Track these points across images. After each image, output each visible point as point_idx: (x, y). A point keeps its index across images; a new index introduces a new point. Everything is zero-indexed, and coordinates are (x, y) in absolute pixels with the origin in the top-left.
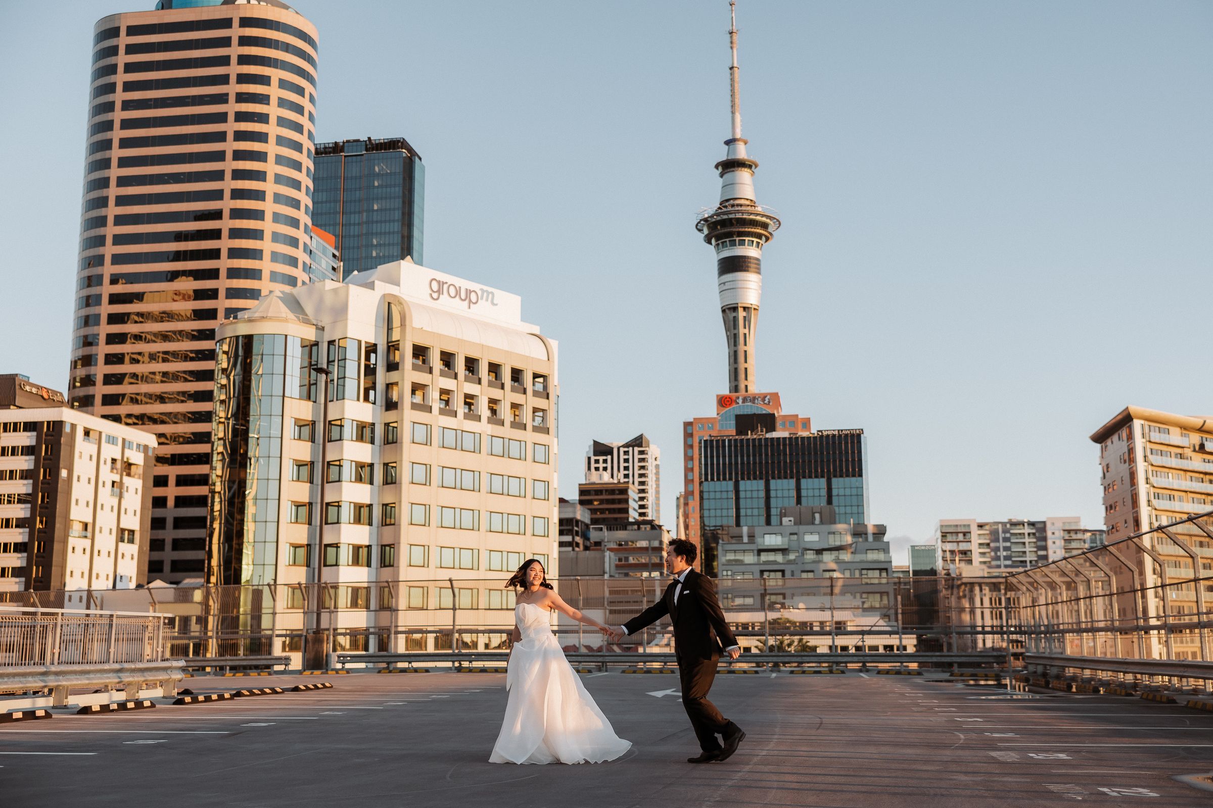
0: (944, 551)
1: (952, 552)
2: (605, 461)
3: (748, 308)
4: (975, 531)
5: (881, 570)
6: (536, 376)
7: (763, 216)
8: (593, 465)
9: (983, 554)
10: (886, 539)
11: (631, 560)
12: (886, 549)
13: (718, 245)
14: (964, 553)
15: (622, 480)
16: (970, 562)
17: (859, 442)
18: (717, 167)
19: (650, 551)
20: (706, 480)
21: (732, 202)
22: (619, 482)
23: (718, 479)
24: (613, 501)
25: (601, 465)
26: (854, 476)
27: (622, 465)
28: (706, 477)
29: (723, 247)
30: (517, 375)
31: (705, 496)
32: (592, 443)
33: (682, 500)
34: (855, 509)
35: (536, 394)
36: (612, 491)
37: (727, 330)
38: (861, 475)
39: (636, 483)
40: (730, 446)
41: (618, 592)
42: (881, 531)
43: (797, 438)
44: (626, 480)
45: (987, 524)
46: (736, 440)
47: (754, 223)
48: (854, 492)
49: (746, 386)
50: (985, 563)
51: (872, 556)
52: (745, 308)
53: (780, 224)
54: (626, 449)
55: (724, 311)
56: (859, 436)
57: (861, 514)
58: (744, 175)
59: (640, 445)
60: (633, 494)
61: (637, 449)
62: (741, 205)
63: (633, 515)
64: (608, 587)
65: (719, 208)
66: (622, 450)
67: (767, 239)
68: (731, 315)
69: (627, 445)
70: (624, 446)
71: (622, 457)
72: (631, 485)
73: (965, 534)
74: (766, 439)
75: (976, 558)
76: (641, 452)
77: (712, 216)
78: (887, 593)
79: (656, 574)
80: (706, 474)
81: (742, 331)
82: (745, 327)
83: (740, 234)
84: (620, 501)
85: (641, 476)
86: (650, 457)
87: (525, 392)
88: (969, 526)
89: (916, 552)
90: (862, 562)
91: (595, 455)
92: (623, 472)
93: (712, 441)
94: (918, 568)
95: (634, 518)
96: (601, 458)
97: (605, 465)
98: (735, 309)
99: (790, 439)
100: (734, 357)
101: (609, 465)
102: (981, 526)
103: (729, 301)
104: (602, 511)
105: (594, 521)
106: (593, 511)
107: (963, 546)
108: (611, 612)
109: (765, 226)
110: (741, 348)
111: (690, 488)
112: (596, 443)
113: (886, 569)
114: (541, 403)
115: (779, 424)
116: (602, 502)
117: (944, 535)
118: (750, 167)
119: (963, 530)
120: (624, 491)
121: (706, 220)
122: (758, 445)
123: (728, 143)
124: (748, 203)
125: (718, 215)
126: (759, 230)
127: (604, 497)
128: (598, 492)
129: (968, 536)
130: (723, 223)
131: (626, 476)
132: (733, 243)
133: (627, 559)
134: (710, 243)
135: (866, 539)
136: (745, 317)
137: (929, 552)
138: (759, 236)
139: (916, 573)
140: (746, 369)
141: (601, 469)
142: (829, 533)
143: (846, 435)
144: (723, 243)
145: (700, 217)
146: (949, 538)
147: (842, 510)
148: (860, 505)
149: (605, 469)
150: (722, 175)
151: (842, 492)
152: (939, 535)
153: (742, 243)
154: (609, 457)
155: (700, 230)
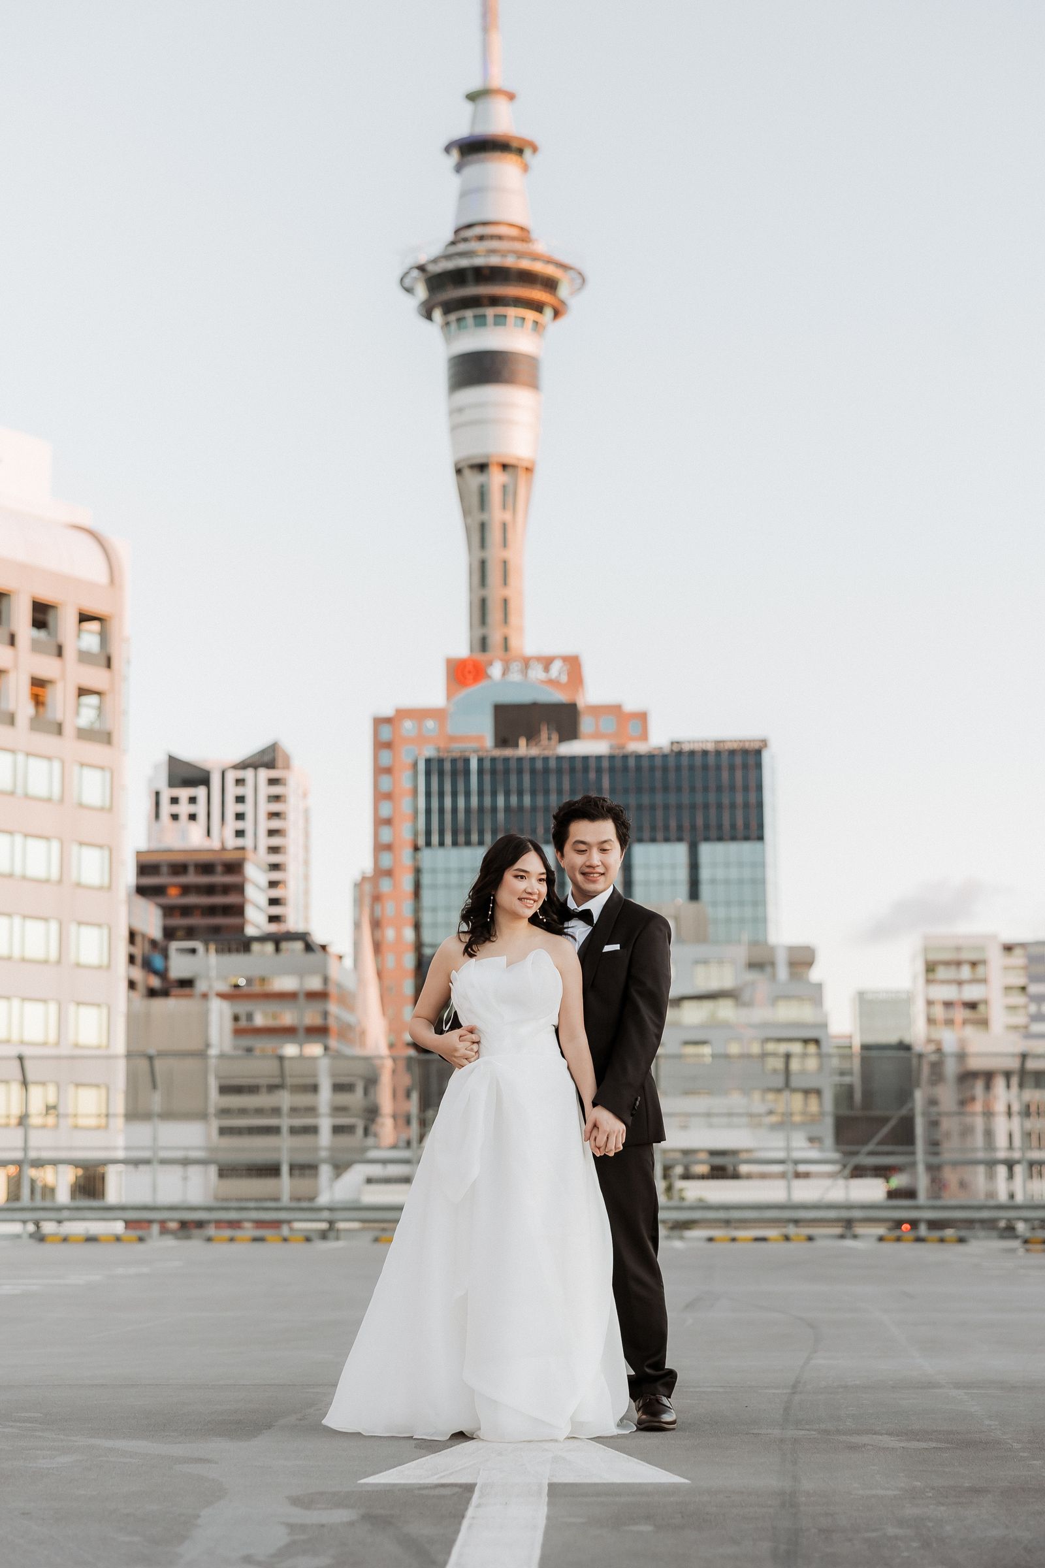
0: (930, 1003)
1: (948, 1005)
2: (193, 800)
3: (514, 467)
4: (996, 959)
5: (806, 1041)
6: (84, 618)
7: (550, 261)
8: (166, 809)
9: (1012, 1008)
10: (815, 974)
11: (259, 1020)
12: (815, 995)
13: (447, 324)
14: (972, 1006)
15: (232, 842)
16: (984, 1023)
17: (759, 766)
18: (447, 149)
19: (302, 999)
20: (428, 844)
21: (478, 231)
22: (223, 849)
23: (455, 843)
24: (210, 890)
25: (184, 809)
26: (747, 838)
27: (232, 808)
28: (427, 840)
29: (459, 328)
30: (42, 615)
31: (426, 879)
32: (166, 758)
33: (367, 888)
34: (748, 912)
35: (84, 657)
36: (206, 868)
37: (466, 513)
38: (760, 838)
39: (262, 849)
40: (481, 772)
41: (238, 1090)
42: (802, 960)
43: (625, 757)
44: (240, 842)
45: (1023, 945)
46: (493, 760)
47: (527, 278)
48: (747, 873)
49: (506, 639)
50: (1015, 1028)
51: (788, 1012)
52: (505, 467)
53: (584, 280)
54: (240, 774)
55: (459, 471)
56: (758, 753)
57: (760, 921)
58: (503, 169)
59: (270, 765)
60: (255, 876)
61: (264, 774)
62: (500, 238)
63: (256, 920)
64: (218, 1077)
65: (453, 243)
66: (231, 776)
67: (557, 314)
68: (474, 480)
69: (243, 766)
70: (236, 767)
71: (232, 791)
72: (250, 855)
73: (974, 964)
74: (560, 759)
75: (998, 1016)
76: (273, 782)
77: (435, 261)
78: (818, 1092)
79: (314, 1049)
80: (428, 833)
81: (497, 514)
82: (504, 507)
83: (495, 301)
84: (226, 889)
85: (272, 833)
86: (290, 790)
87: (60, 652)
88: (981, 949)
89: (866, 1003)
90: (764, 1025)
91: (172, 784)
92: (232, 825)
93: (441, 761)
94: (872, 1039)
95: (257, 927)
96: (184, 793)
97: (192, 809)
98: (482, 467)
99: (612, 758)
100: (481, 571)
101: (200, 809)
102: (1008, 948)
103: (475, 451)
104: (186, 911)
105: (170, 933)
106: (168, 911)
107: (971, 993)
108: (223, 1131)
109: (550, 284)
110: (495, 554)
111: (386, 860)
112: (173, 761)
113: (817, 1042)
114: (94, 677)
115: (586, 724)
116: (186, 890)
117: (930, 968)
118: (520, 151)
119: (973, 956)
120: (235, 867)
121: (422, 268)
122: (541, 771)
123: (472, 97)
124: (514, 232)
125: (448, 257)
126: (537, 294)
127: (192, 878)
128: (179, 868)
129: (980, 970)
130: (458, 277)
131: (240, 833)
132: (481, 321)
133: (250, 1017)
134: (429, 316)
135: (773, 977)
136: (504, 487)
137: (898, 1004)
138: (538, 307)
139: (865, 1047)
140: (505, 601)
141: (184, 817)
142: (697, 962)
143: (732, 753)
144: (459, 320)
145: (411, 261)
146: (942, 973)
147: (721, 913)
148: (759, 902)
149: (193, 817)
150: (459, 168)
151: (720, 874)
152: (920, 967)
153: (500, 320)
154: (201, 792)
155: (409, 290)
